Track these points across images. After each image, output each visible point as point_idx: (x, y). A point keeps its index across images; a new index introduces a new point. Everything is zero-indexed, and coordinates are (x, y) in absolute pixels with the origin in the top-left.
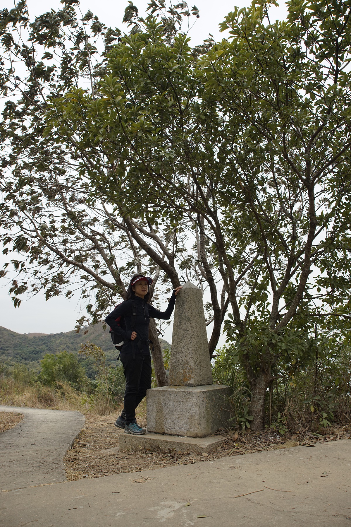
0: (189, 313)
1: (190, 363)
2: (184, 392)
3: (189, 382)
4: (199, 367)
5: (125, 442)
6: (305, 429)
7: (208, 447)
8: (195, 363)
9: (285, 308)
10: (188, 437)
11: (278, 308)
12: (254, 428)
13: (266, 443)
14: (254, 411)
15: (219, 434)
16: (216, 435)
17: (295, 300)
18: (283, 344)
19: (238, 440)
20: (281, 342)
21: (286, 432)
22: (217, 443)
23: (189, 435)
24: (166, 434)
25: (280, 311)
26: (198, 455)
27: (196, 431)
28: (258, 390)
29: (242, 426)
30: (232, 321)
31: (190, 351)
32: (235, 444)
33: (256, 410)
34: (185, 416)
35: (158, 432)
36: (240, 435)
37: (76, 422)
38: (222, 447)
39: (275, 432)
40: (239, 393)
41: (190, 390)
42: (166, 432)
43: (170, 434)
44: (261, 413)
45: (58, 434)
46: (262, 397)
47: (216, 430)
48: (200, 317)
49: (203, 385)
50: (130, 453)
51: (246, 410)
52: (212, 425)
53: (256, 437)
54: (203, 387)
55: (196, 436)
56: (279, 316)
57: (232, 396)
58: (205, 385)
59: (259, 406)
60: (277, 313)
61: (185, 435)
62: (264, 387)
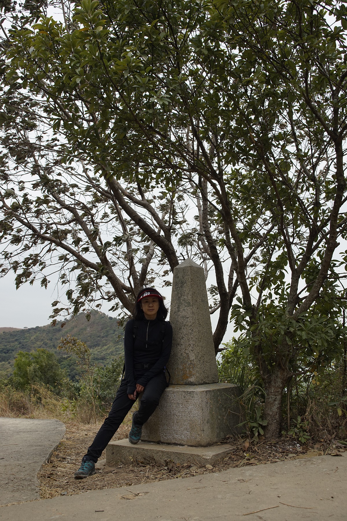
0: (190, 297)
1: (190, 356)
2: (184, 391)
3: (189, 379)
4: (202, 361)
5: (113, 453)
6: (331, 436)
7: (213, 458)
8: (197, 357)
9: (306, 289)
10: (188, 446)
11: (297, 289)
12: (269, 435)
13: (284, 452)
14: (269, 414)
15: (226, 443)
16: (223, 443)
17: (318, 279)
18: (304, 333)
19: (248, 450)
20: (302, 330)
21: (308, 440)
22: (224, 453)
23: (190, 444)
24: (162, 443)
25: (300, 293)
26: (201, 467)
27: (198, 439)
28: (273, 389)
29: (255, 432)
30: (241, 306)
31: (191, 342)
32: (245, 455)
33: (271, 413)
34: (185, 421)
35: (152, 440)
36: (252, 443)
37: (54, 432)
38: (230, 458)
39: (294, 439)
40: (251, 392)
41: (191, 389)
42: (162, 440)
43: (166, 443)
44: (277, 417)
45: (32, 446)
46: (279, 397)
47: (223, 437)
48: (202, 301)
49: (206, 383)
50: (119, 467)
51: (258, 414)
52: (218, 432)
53: (271, 446)
54: (206, 385)
55: (199, 445)
56: (298, 300)
57: (242, 396)
58: (209, 383)
59: (275, 408)
60: (296, 296)
61: (185, 443)
62: (281, 386)
